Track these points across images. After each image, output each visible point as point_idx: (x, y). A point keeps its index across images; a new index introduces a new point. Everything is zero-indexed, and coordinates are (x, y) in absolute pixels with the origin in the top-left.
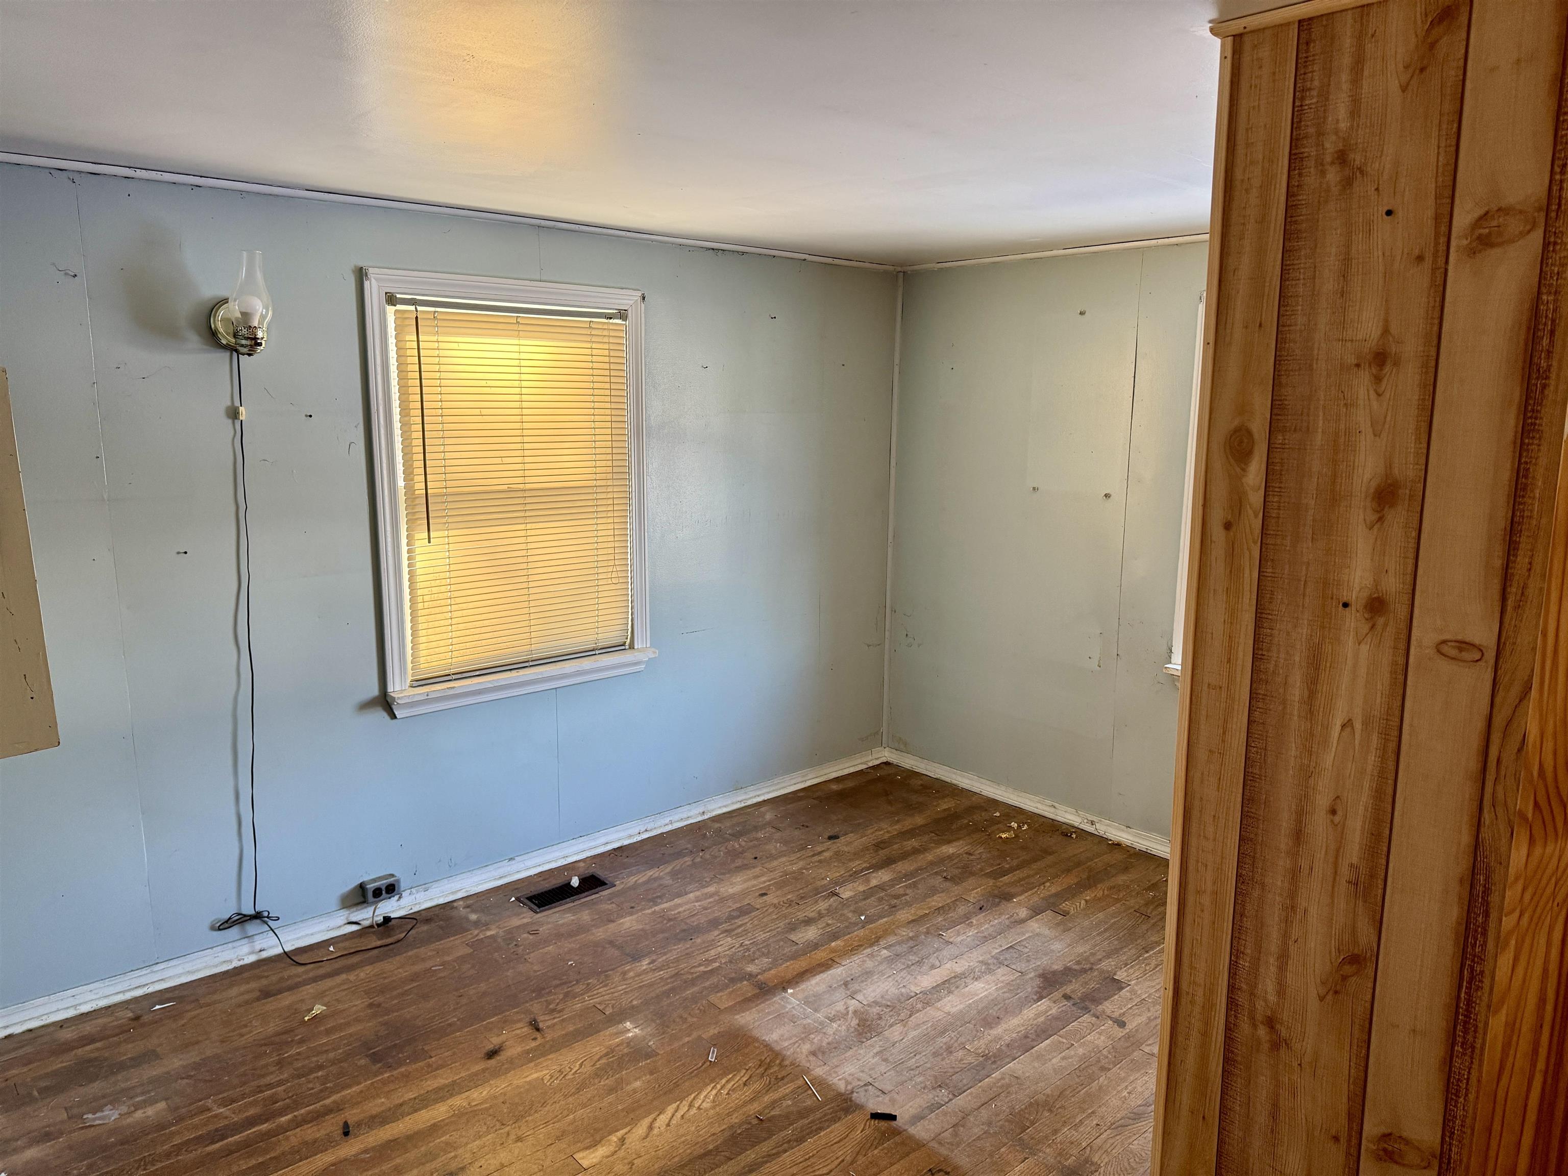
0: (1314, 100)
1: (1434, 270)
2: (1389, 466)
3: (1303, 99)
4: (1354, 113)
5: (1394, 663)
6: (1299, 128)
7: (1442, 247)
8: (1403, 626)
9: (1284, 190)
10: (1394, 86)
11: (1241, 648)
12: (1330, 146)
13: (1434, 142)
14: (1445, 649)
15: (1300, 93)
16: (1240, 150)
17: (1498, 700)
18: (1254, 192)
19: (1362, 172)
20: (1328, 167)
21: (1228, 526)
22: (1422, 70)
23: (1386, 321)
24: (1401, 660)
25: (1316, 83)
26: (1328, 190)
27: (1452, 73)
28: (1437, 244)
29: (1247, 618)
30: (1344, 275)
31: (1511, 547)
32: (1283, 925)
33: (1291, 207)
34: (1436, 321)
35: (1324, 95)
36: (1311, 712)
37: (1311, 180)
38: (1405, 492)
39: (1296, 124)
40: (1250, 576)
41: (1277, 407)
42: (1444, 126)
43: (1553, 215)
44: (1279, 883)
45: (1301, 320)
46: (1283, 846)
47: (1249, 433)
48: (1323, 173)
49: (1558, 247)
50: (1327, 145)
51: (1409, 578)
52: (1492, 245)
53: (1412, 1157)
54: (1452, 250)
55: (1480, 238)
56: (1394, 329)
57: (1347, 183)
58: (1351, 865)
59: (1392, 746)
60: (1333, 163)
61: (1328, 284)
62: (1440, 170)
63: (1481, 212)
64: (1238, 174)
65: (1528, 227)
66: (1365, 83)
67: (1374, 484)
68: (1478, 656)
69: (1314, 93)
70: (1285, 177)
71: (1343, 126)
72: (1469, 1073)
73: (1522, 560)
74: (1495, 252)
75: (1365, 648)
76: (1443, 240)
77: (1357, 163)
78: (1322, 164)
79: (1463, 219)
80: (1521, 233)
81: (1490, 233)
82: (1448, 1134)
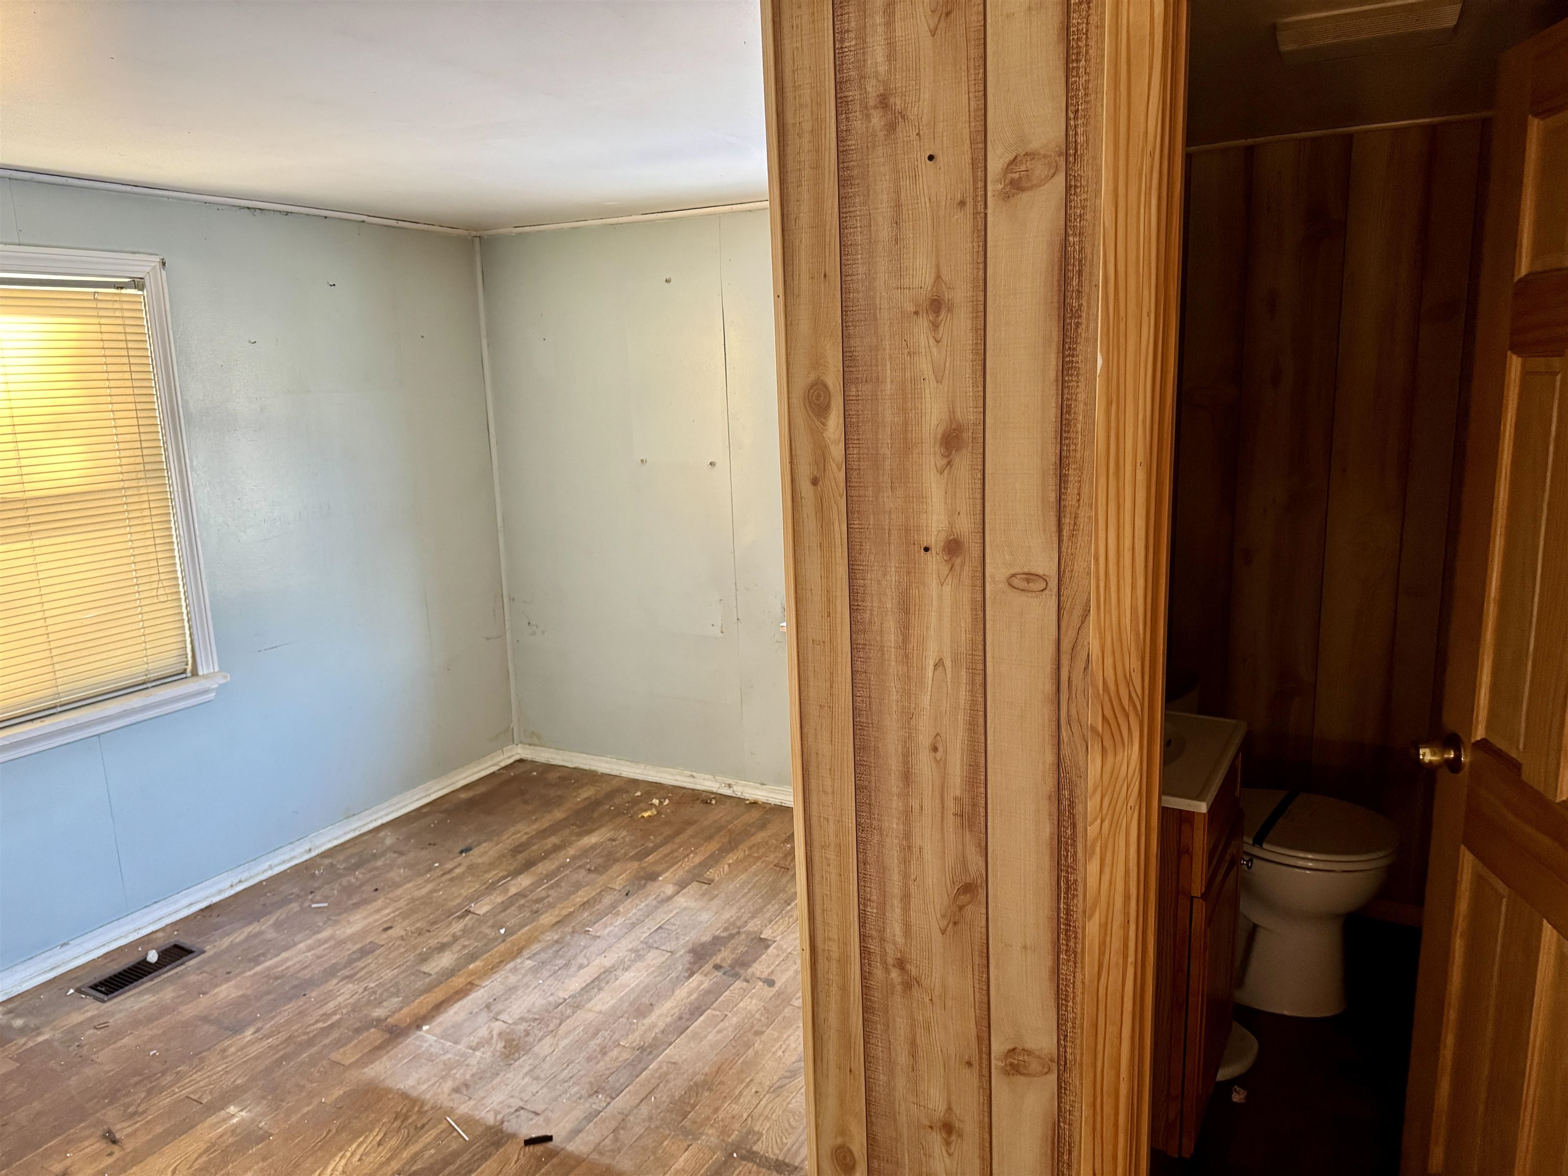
0: (853, 43)
1: (976, 214)
2: (952, 412)
3: (842, 41)
4: (891, 57)
5: (973, 600)
6: (841, 71)
7: (980, 192)
8: (977, 563)
9: (834, 135)
10: (924, 29)
11: (838, 601)
12: (873, 89)
13: (964, 87)
14: (1015, 582)
15: (839, 35)
16: (789, 93)
17: (1063, 625)
18: (807, 137)
19: (903, 117)
20: (872, 111)
21: (815, 482)
22: (948, 14)
23: (938, 267)
24: (979, 597)
25: (853, 24)
26: (874, 135)
27: (975, 19)
28: (975, 189)
29: (842, 570)
30: (897, 222)
31: (1062, 480)
32: (902, 867)
33: (842, 153)
34: (981, 266)
35: (862, 38)
36: (907, 656)
37: (858, 125)
38: (967, 436)
39: (838, 68)
40: (839, 529)
41: (848, 358)
42: (972, 71)
43: (1071, 159)
44: (895, 826)
45: (861, 269)
46: (895, 790)
47: (825, 386)
48: (868, 117)
49: (1078, 190)
50: (869, 89)
51: (979, 518)
52: (1022, 190)
53: (1034, 1066)
54: (989, 194)
55: (1012, 182)
56: (946, 275)
57: (891, 127)
58: (956, 798)
59: (979, 679)
60: (876, 107)
61: (884, 232)
62: (972, 114)
63: (1011, 157)
64: (790, 119)
65: (1052, 171)
66: (898, 25)
67: (940, 431)
68: (1043, 585)
69: (852, 35)
70: (833, 120)
71: (882, 69)
72: (1074, 977)
73: (1072, 490)
74: (1025, 196)
75: (947, 588)
76: (980, 184)
77: (898, 107)
78: (866, 108)
79: (995, 165)
80: (1046, 176)
81: (1020, 178)
82: (1062, 1038)
